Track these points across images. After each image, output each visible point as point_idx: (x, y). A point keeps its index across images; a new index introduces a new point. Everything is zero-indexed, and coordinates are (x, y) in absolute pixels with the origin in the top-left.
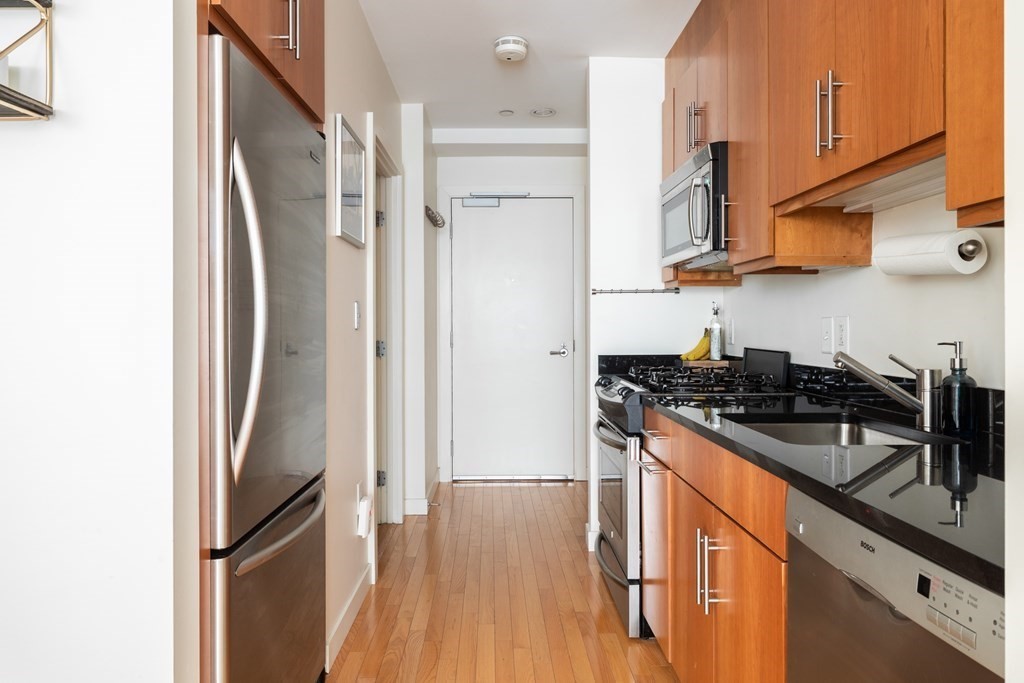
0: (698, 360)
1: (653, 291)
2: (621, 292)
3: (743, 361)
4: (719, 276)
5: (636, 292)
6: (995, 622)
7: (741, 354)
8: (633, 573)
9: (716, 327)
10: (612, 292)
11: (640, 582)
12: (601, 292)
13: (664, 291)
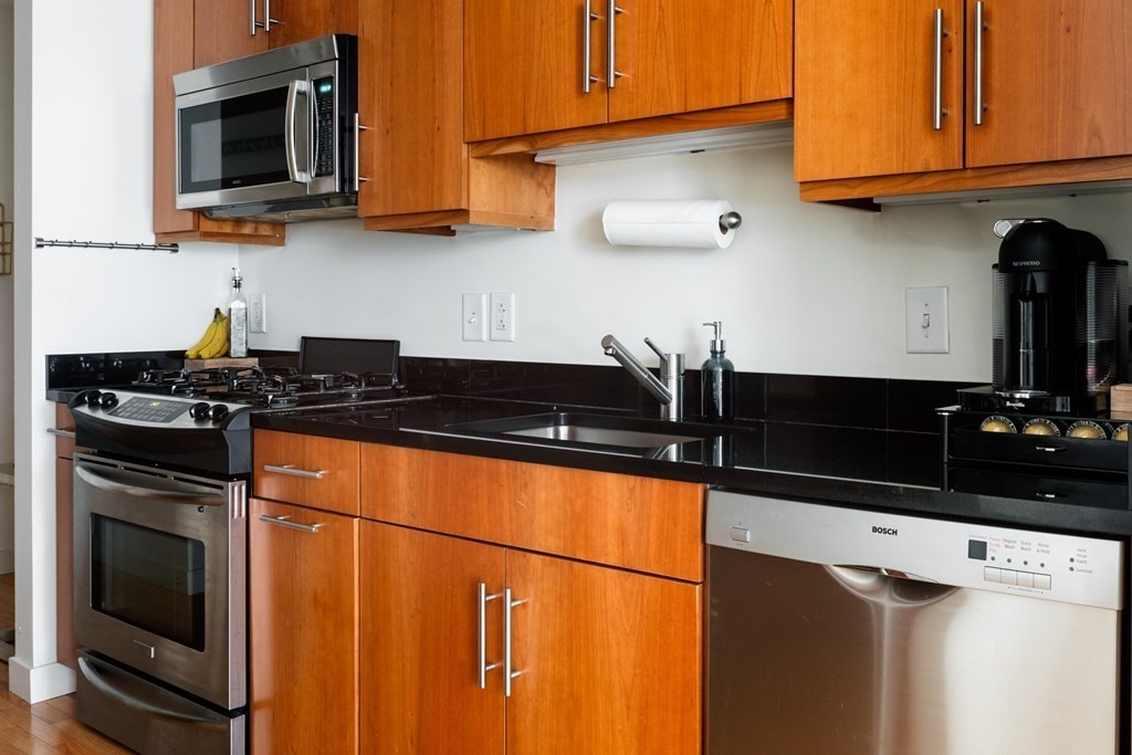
0: (212, 358)
1: (138, 247)
2: (87, 245)
3: (301, 357)
4: (256, 229)
5: (112, 246)
6: (1072, 560)
7: (294, 347)
8: (236, 699)
9: (237, 305)
10: (71, 245)
11: (246, 710)
12: (53, 244)
13: (155, 248)
